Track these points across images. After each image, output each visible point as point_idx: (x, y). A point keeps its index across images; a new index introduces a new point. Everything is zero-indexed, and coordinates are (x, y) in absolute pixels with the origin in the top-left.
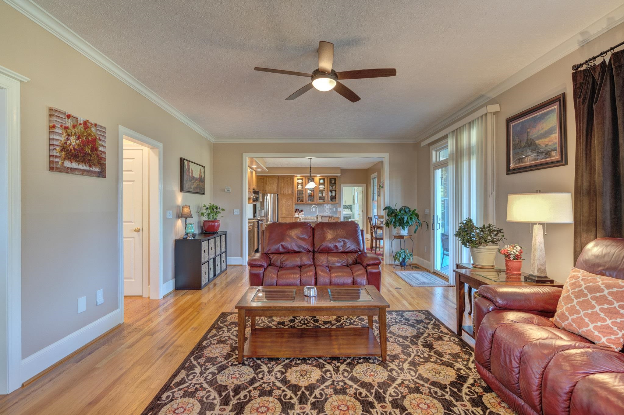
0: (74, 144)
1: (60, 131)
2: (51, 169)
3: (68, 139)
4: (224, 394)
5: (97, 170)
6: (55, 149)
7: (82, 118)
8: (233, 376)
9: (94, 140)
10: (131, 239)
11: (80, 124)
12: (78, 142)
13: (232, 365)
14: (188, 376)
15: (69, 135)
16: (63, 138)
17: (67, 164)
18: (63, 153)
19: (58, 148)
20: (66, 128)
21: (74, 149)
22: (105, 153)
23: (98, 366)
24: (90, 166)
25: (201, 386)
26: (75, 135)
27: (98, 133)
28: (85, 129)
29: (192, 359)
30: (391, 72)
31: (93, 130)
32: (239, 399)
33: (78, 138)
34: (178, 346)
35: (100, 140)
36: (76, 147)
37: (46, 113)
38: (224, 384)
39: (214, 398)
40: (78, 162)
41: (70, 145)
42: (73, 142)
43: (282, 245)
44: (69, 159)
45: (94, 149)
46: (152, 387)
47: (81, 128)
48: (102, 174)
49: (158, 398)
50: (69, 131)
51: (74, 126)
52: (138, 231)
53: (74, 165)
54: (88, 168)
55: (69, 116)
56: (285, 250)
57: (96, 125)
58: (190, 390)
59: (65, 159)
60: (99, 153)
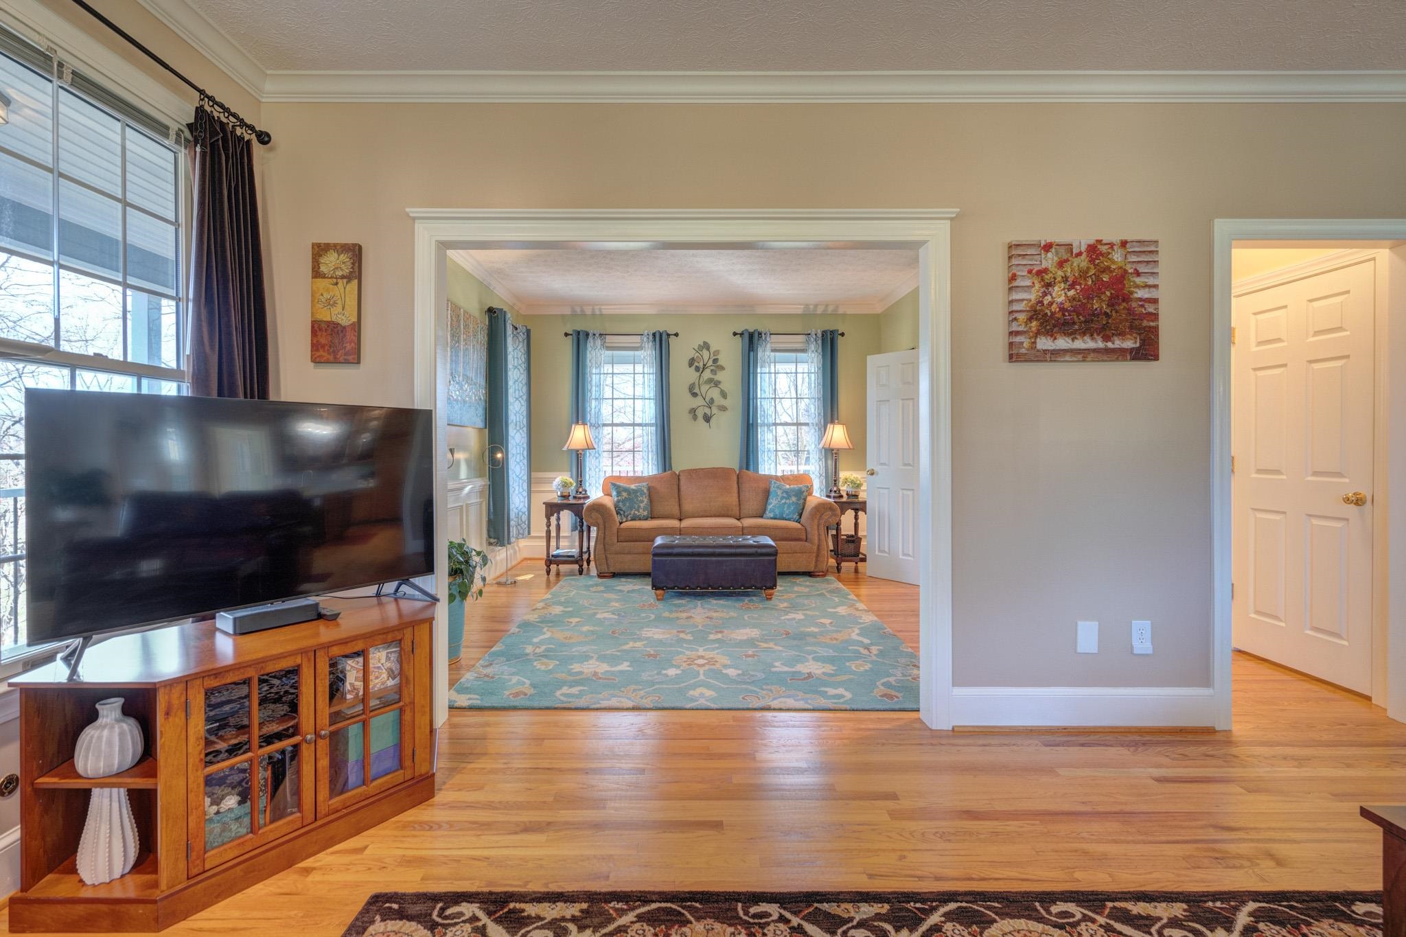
0: (1062, 298)
1: (1028, 283)
2: (1013, 358)
3: (1045, 294)
5: (1129, 344)
6: (1015, 319)
7: (1081, 239)
9: (1121, 278)
10: (1339, 525)
11: (1080, 254)
12: (1072, 293)
15: (1048, 285)
16: (1033, 296)
17: (1044, 343)
18: (1034, 324)
19: (1022, 317)
20: (1040, 273)
21: (1062, 310)
22: (1155, 301)
24: (1107, 338)
26: (1065, 279)
27: (1134, 258)
28: (1092, 261)
29: (1252, 906)
31: (1117, 256)
33: (1072, 286)
34: (1271, 856)
35: (1138, 274)
36: (1067, 305)
37: (1000, 256)
40: (1072, 335)
41: (1051, 304)
42: (1060, 295)
44: (1050, 334)
45: (1121, 296)
46: (1078, 875)
47: (1083, 262)
48: (1147, 351)
49: (1049, 898)
50: (1047, 277)
51: (1061, 264)
52: (1359, 501)
53: (1063, 343)
54: (1100, 344)
55: (1048, 247)
57: (1124, 244)
59: (1038, 334)
60: (1134, 305)
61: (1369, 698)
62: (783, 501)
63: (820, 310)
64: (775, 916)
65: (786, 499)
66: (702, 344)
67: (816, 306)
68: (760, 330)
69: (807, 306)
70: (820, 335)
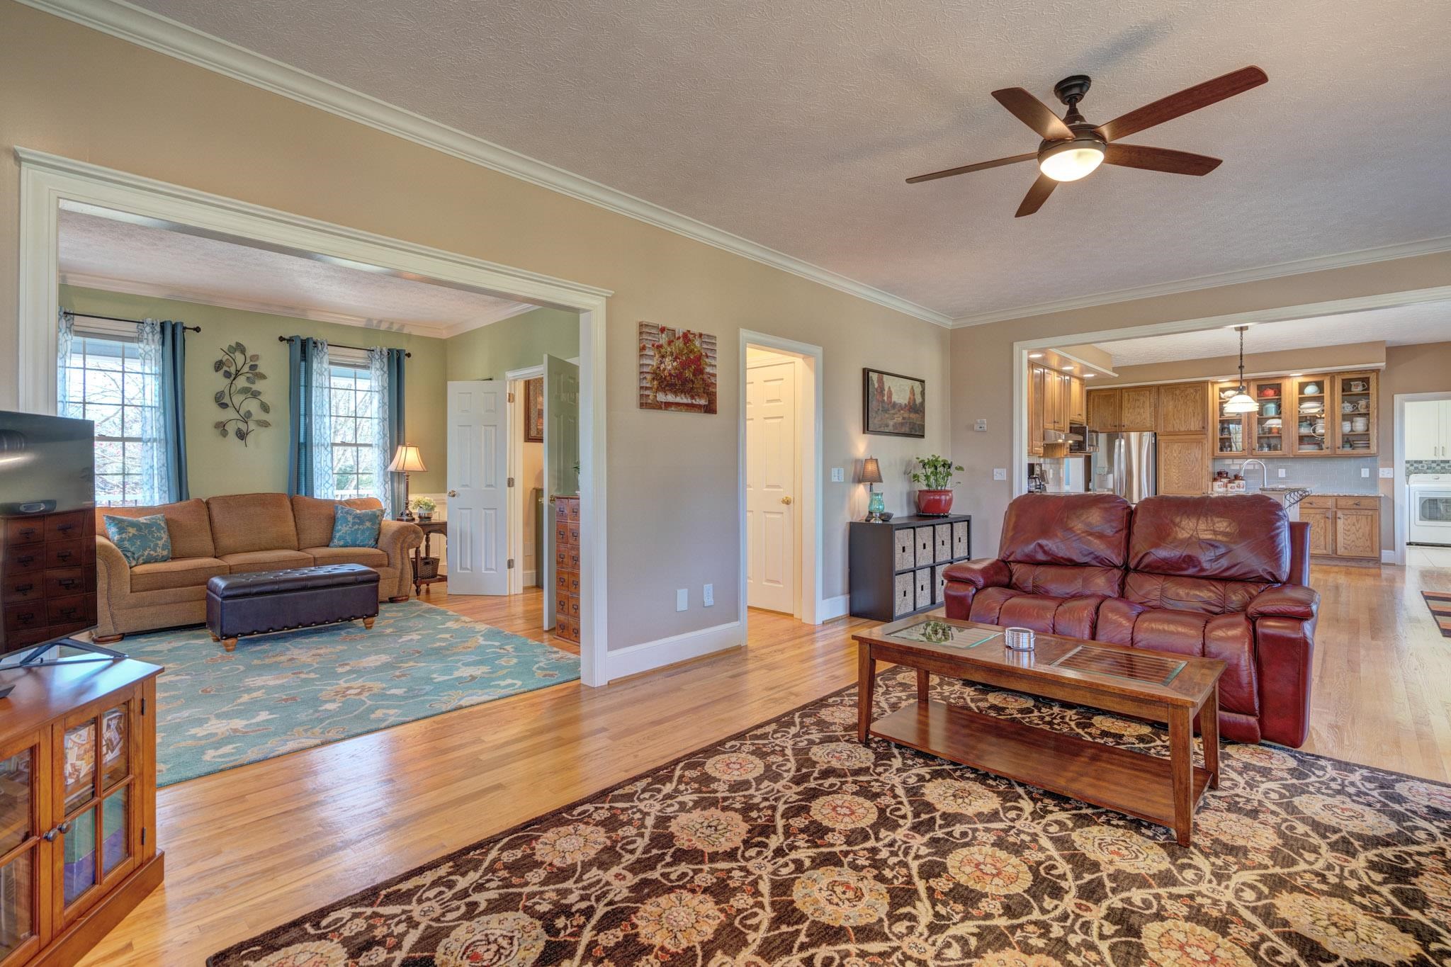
0: (670, 367)
1: (652, 353)
2: (643, 405)
3: (661, 363)
4: (804, 770)
5: (703, 402)
6: (645, 378)
7: (680, 331)
8: (837, 755)
9: (699, 358)
10: (778, 516)
11: (679, 338)
12: (675, 364)
13: (846, 741)
14: (775, 732)
15: (663, 357)
16: (654, 363)
17: (661, 397)
18: (655, 382)
19: (649, 377)
20: (659, 347)
21: (670, 375)
22: (714, 375)
23: (684, 687)
24: (693, 397)
25: (783, 750)
26: (672, 354)
27: (705, 346)
28: (685, 344)
29: (797, 714)
30: (1251, 78)
31: (697, 343)
32: (821, 785)
33: (675, 360)
34: (792, 694)
35: (707, 357)
36: (673, 372)
37: (635, 330)
38: (814, 758)
39: (788, 771)
40: (676, 393)
41: (664, 370)
42: (669, 365)
43: (1041, 546)
44: (664, 390)
45: (699, 371)
46: (725, 730)
47: (680, 343)
48: (710, 409)
49: (722, 743)
50: (663, 350)
51: (670, 343)
52: (788, 502)
53: (671, 398)
54: (689, 401)
55: (663, 330)
56: (1049, 558)
57: (701, 335)
58: (764, 749)
59: (657, 390)
60: (705, 377)
61: (792, 615)
62: (356, 527)
63: (383, 327)
64: (592, 809)
65: (359, 524)
66: (234, 345)
67: (380, 321)
68: (315, 339)
69: (370, 320)
70: (385, 353)
